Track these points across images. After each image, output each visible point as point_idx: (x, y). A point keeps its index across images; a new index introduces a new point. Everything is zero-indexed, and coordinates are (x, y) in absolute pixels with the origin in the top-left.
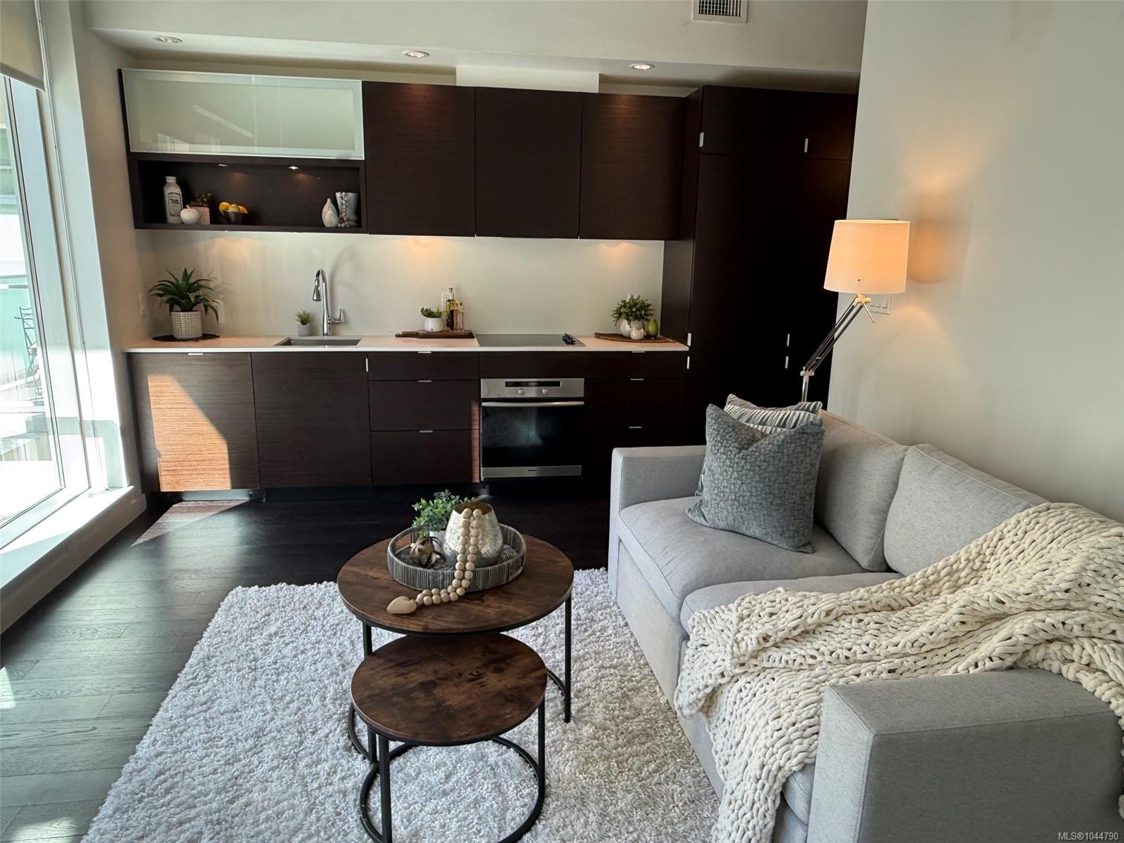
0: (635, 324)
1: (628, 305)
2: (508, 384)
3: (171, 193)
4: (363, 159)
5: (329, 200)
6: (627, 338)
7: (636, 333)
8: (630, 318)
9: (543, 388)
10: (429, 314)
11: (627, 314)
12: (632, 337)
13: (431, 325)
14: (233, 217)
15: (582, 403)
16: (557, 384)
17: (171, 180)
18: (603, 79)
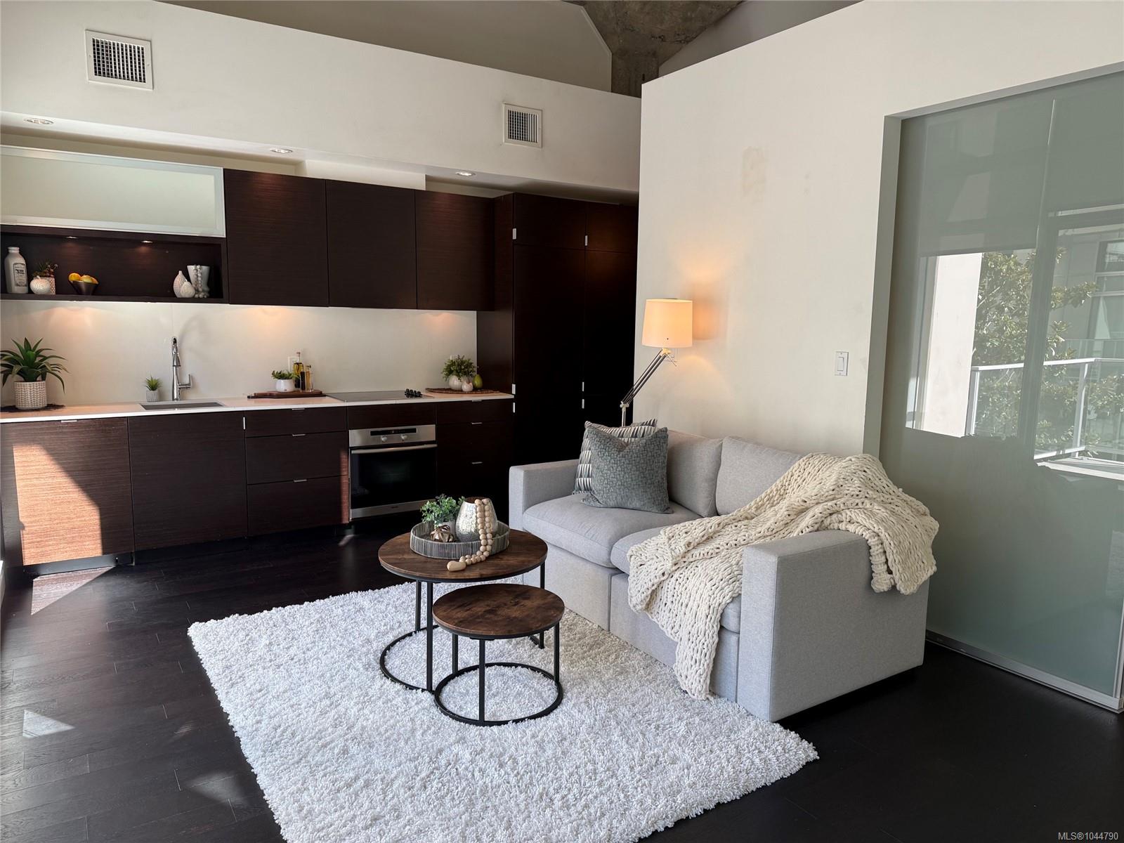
0: (464, 379)
1: (456, 363)
2: (373, 433)
3: (16, 264)
4: (225, 236)
5: (180, 272)
6: (460, 391)
7: (466, 387)
8: (460, 374)
9: (402, 435)
10: (281, 376)
11: (457, 371)
12: (463, 390)
13: (284, 386)
14: (83, 287)
15: (435, 445)
16: (414, 431)
17: (14, 250)
18: (429, 179)
